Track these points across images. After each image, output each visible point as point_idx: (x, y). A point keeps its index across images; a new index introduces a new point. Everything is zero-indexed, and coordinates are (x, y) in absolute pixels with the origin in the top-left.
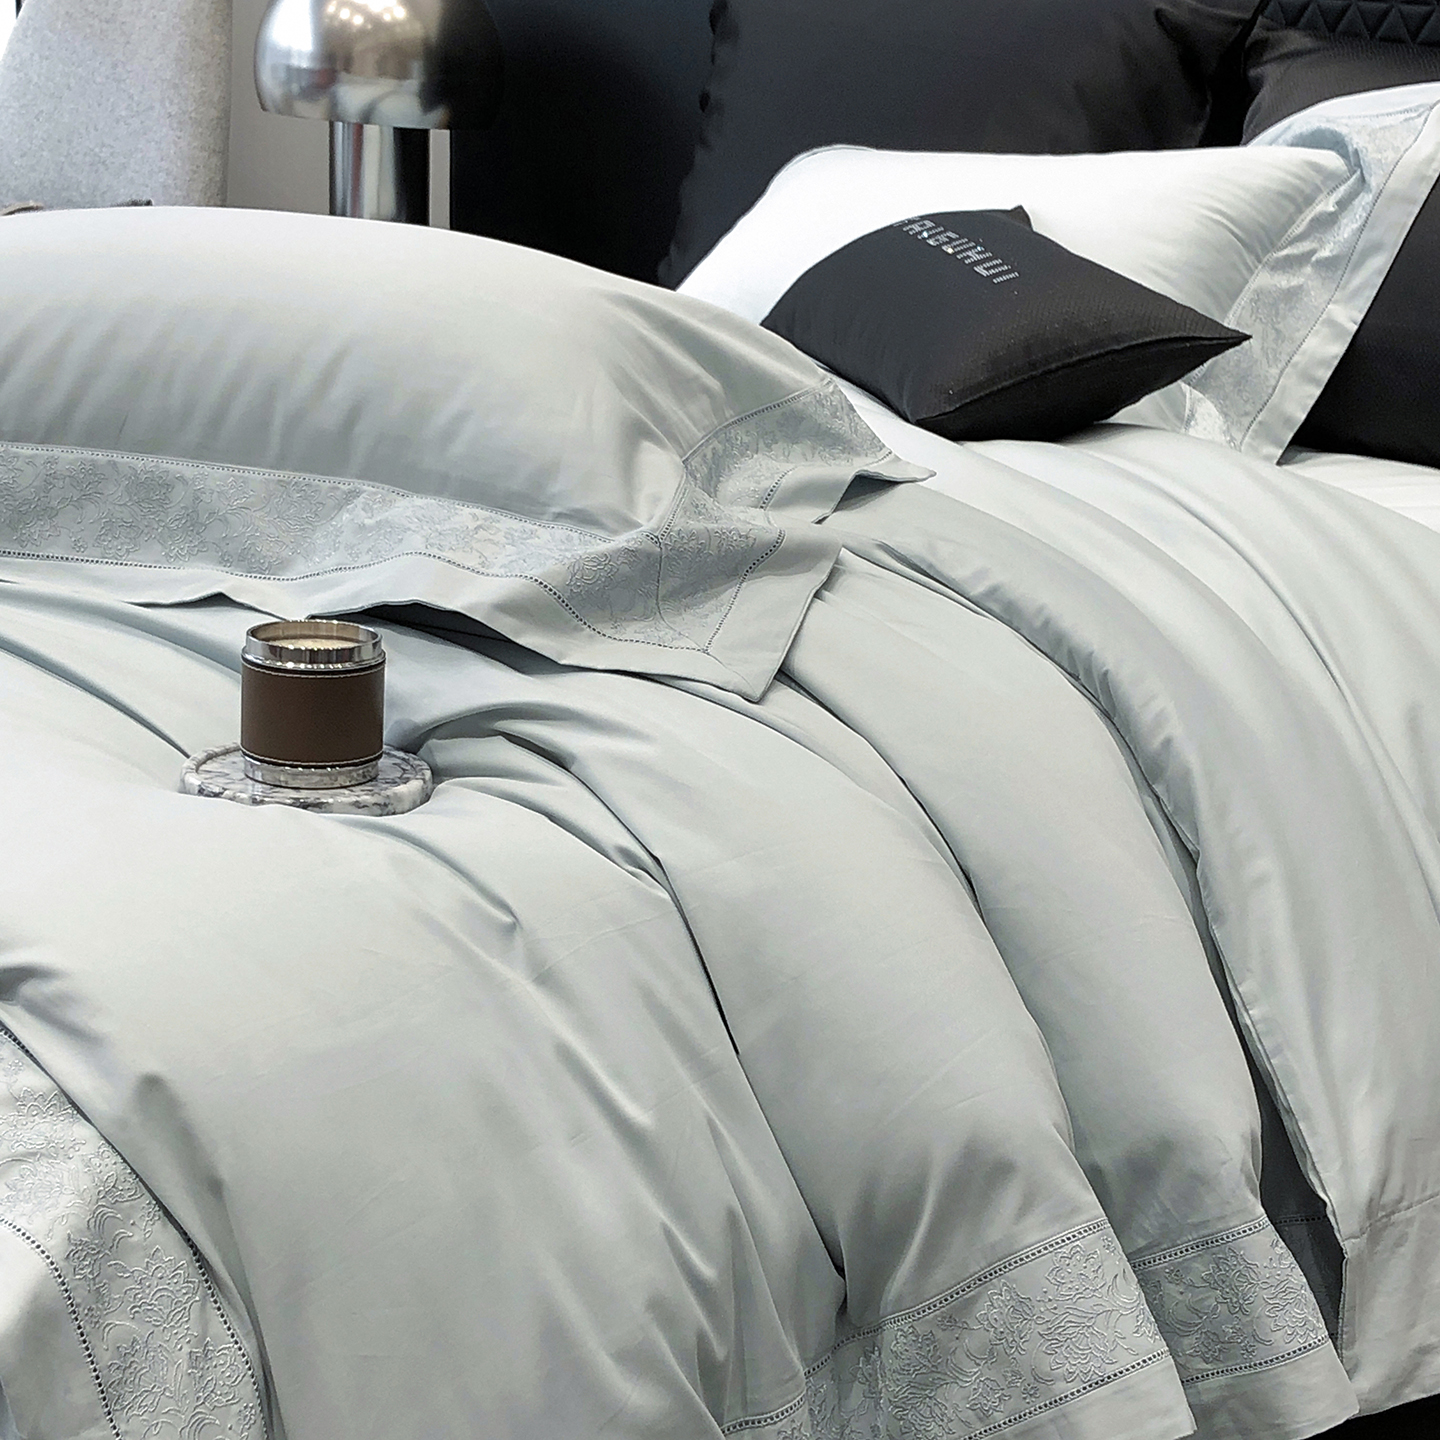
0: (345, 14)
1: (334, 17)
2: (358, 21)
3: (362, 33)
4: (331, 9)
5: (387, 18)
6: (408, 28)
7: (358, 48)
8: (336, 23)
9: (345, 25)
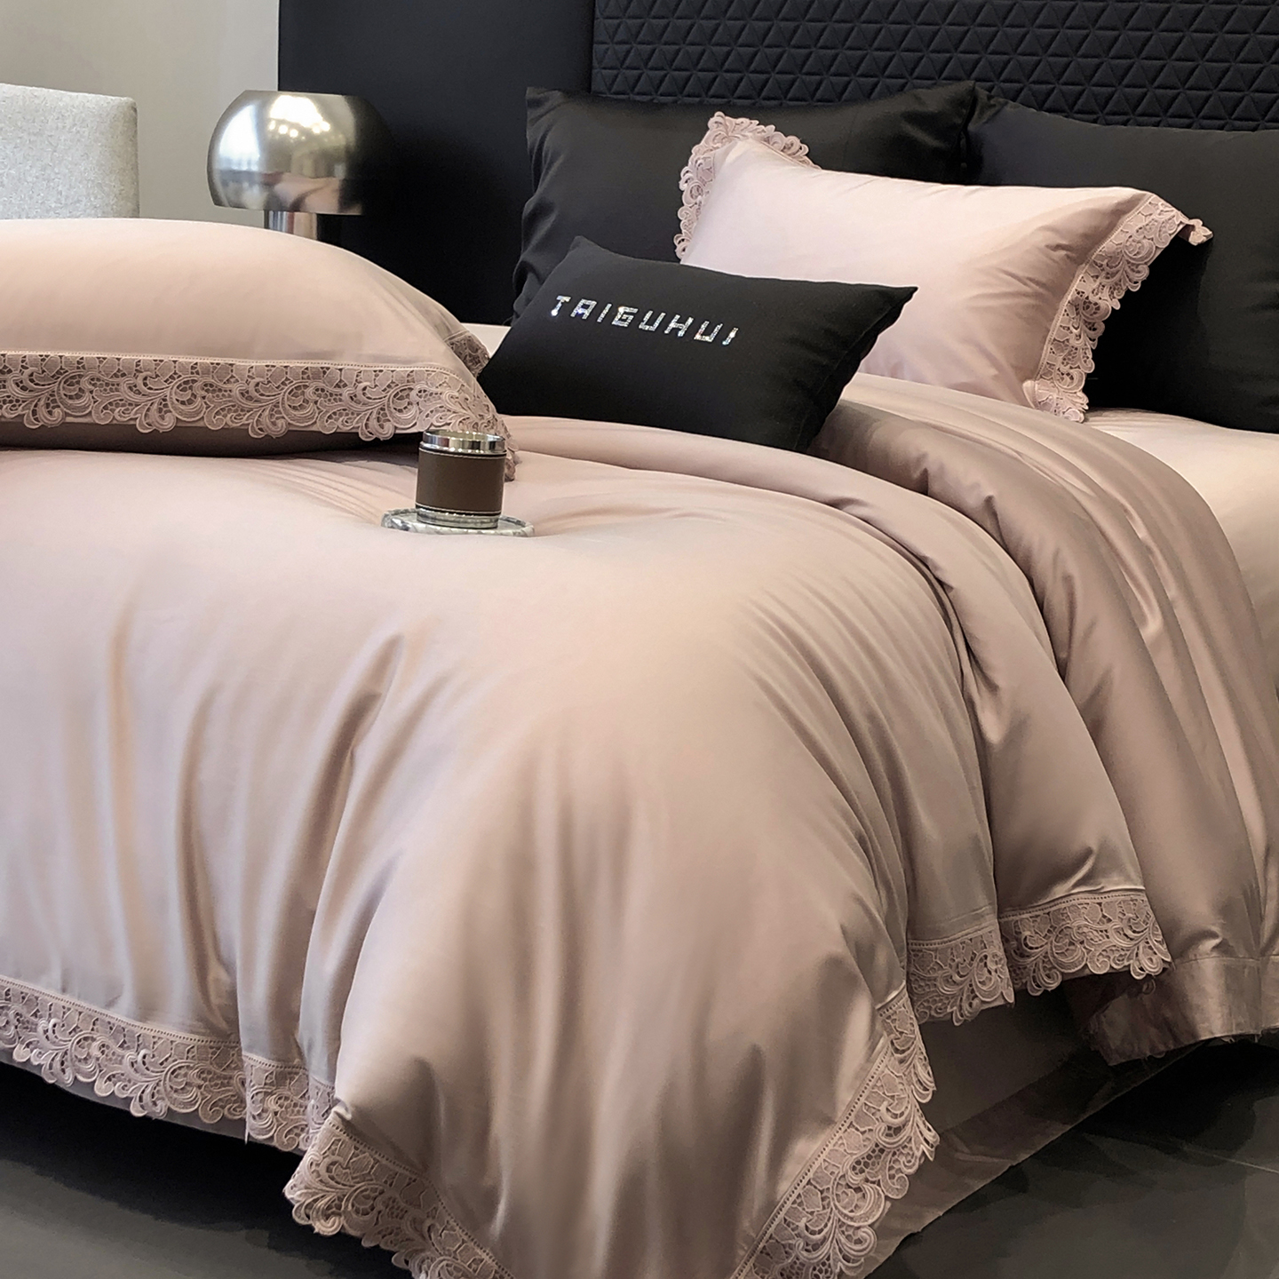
0: (283, 130)
1: (275, 131)
2: (294, 134)
3: (298, 143)
4: (272, 126)
5: (316, 131)
6: (333, 138)
7: (297, 155)
8: (277, 137)
9: (286, 137)
